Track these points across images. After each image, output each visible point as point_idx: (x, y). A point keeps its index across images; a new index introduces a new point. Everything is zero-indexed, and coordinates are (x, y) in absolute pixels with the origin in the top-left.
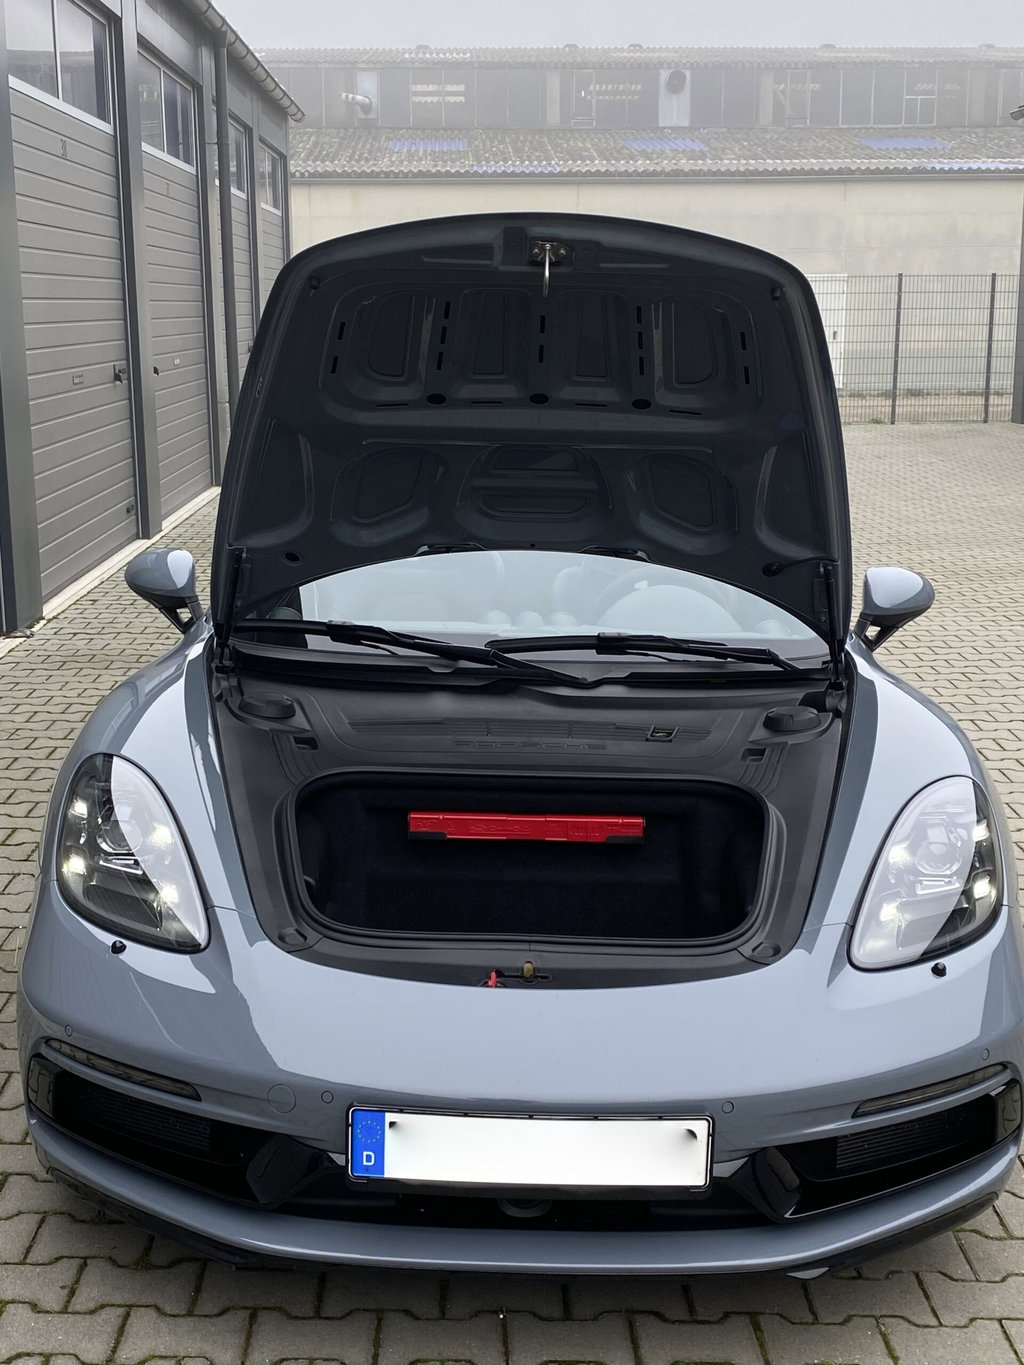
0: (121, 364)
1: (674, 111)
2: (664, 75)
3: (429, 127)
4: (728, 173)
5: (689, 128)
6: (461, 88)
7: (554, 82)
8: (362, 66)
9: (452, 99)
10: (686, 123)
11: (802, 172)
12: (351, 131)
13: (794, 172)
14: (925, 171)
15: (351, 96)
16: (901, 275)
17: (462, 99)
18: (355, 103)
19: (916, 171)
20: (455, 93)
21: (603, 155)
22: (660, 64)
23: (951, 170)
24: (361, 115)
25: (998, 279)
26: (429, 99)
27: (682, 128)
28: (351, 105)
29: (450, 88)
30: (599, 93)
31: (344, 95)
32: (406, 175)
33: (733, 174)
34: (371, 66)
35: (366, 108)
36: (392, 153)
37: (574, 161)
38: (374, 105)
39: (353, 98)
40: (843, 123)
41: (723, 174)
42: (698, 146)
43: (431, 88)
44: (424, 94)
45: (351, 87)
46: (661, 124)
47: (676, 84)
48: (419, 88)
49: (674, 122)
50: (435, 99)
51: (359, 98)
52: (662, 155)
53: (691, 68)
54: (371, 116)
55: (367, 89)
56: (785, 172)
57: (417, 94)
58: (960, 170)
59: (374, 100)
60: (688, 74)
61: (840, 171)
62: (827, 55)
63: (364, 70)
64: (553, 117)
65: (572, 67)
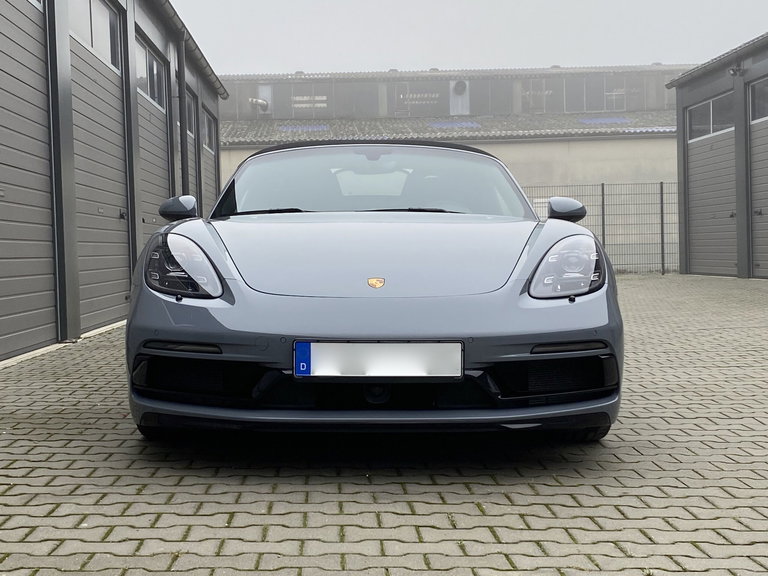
0: (124, 210)
1: (460, 106)
2: (452, 84)
3: (303, 118)
4: (495, 137)
5: (470, 116)
6: (325, 98)
7: (383, 89)
8: (261, 82)
9: (319, 105)
10: (468, 113)
11: (541, 136)
12: (255, 121)
13: (536, 136)
14: (618, 133)
15: (255, 100)
16: (603, 185)
17: (325, 105)
18: (257, 104)
19: (613, 133)
20: (321, 102)
21: (415, 131)
22: (450, 78)
23: (635, 133)
24: (262, 112)
25: (664, 186)
26: (304, 106)
27: (465, 116)
28: (255, 106)
29: (317, 98)
30: (412, 99)
31: (250, 99)
33: (497, 138)
34: (267, 82)
35: (264, 107)
36: (281, 132)
37: (397, 134)
38: (270, 105)
39: (257, 101)
40: (566, 111)
41: (491, 138)
42: (475, 125)
43: (306, 98)
44: (301, 103)
45: (256, 95)
46: (452, 114)
47: (460, 88)
48: (298, 98)
49: (460, 112)
50: (308, 105)
51: (260, 101)
52: (452, 130)
53: (470, 79)
54: (268, 112)
55: (265, 96)
56: (530, 136)
57: (296, 102)
58: (641, 132)
59: (270, 102)
60: (467, 83)
61: (565, 135)
62: (554, 71)
63: (263, 84)
64: (383, 111)
65: (394, 80)
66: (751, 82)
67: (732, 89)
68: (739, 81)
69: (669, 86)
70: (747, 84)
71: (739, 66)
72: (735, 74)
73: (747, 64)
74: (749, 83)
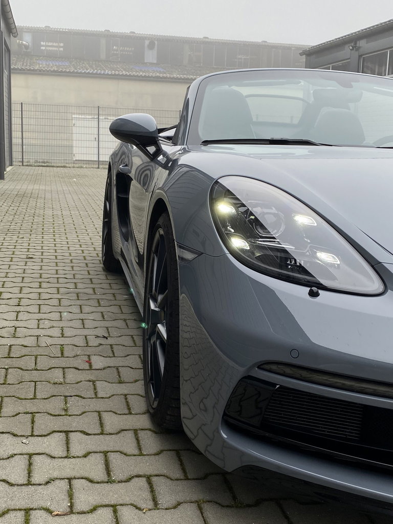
1: (151, 56)
2: (147, 42)
3: (51, 56)
5: (157, 64)
7: (103, 42)
8: (25, 30)
9: (60, 49)
10: (155, 62)
12: (20, 56)
15: (21, 42)
17: (63, 49)
21: (125, 70)
22: (145, 39)
24: (25, 50)
27: (154, 63)
28: (21, 45)
29: (60, 44)
31: (18, 41)
32: (48, 71)
34: (29, 30)
35: (27, 47)
36: (39, 64)
37: (115, 71)
38: (30, 46)
39: (22, 43)
40: (215, 65)
45: (21, 38)
46: (146, 61)
47: (151, 46)
49: (151, 61)
51: (24, 43)
53: (158, 40)
55: (27, 39)
59: (30, 44)
60: (156, 42)
63: (26, 32)
64: (103, 56)
65: (110, 37)
66: (364, 55)
67: (349, 59)
68: (356, 54)
69: (301, 54)
70: (360, 56)
71: (356, 44)
72: (353, 49)
73: (362, 43)
74: (361, 56)
